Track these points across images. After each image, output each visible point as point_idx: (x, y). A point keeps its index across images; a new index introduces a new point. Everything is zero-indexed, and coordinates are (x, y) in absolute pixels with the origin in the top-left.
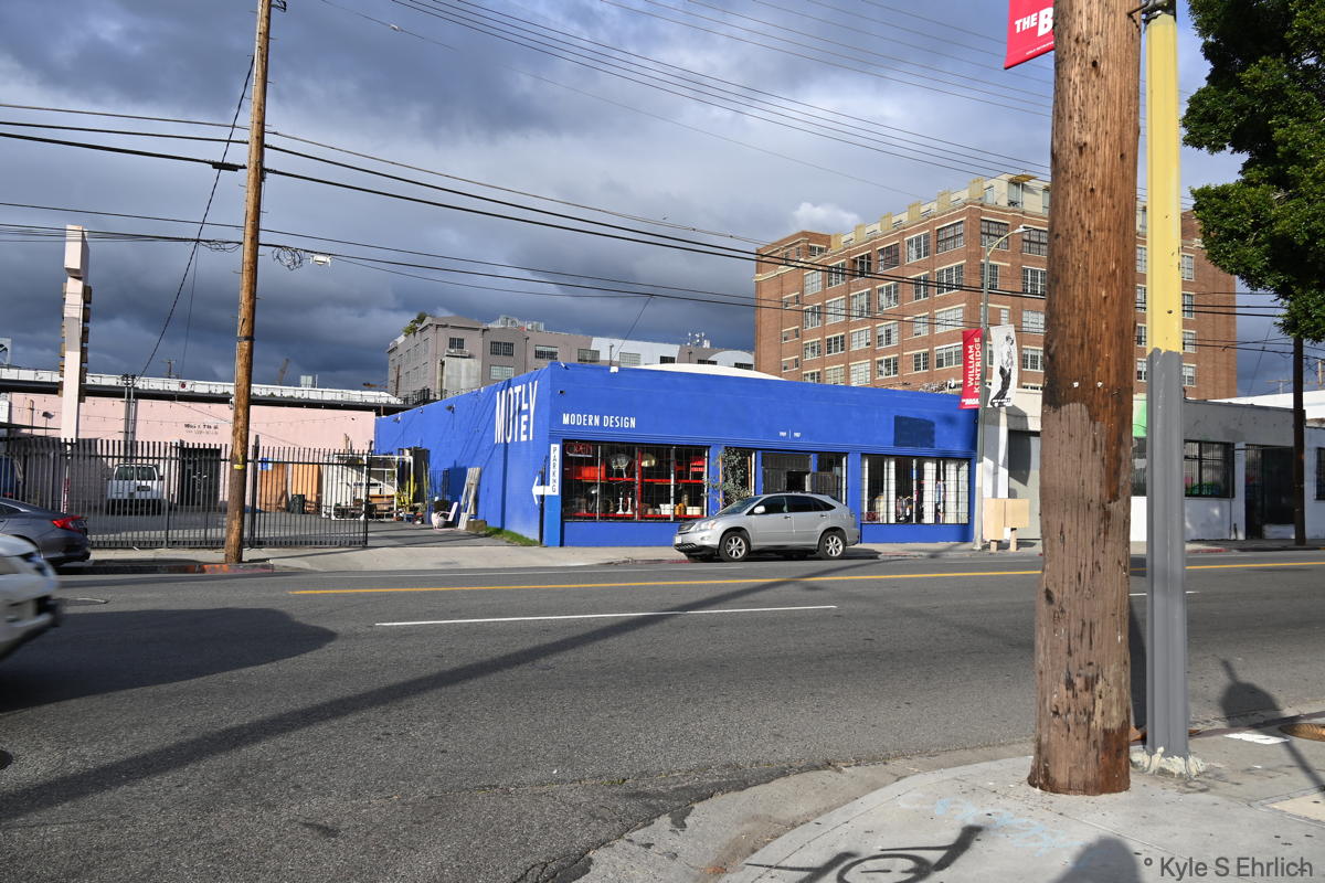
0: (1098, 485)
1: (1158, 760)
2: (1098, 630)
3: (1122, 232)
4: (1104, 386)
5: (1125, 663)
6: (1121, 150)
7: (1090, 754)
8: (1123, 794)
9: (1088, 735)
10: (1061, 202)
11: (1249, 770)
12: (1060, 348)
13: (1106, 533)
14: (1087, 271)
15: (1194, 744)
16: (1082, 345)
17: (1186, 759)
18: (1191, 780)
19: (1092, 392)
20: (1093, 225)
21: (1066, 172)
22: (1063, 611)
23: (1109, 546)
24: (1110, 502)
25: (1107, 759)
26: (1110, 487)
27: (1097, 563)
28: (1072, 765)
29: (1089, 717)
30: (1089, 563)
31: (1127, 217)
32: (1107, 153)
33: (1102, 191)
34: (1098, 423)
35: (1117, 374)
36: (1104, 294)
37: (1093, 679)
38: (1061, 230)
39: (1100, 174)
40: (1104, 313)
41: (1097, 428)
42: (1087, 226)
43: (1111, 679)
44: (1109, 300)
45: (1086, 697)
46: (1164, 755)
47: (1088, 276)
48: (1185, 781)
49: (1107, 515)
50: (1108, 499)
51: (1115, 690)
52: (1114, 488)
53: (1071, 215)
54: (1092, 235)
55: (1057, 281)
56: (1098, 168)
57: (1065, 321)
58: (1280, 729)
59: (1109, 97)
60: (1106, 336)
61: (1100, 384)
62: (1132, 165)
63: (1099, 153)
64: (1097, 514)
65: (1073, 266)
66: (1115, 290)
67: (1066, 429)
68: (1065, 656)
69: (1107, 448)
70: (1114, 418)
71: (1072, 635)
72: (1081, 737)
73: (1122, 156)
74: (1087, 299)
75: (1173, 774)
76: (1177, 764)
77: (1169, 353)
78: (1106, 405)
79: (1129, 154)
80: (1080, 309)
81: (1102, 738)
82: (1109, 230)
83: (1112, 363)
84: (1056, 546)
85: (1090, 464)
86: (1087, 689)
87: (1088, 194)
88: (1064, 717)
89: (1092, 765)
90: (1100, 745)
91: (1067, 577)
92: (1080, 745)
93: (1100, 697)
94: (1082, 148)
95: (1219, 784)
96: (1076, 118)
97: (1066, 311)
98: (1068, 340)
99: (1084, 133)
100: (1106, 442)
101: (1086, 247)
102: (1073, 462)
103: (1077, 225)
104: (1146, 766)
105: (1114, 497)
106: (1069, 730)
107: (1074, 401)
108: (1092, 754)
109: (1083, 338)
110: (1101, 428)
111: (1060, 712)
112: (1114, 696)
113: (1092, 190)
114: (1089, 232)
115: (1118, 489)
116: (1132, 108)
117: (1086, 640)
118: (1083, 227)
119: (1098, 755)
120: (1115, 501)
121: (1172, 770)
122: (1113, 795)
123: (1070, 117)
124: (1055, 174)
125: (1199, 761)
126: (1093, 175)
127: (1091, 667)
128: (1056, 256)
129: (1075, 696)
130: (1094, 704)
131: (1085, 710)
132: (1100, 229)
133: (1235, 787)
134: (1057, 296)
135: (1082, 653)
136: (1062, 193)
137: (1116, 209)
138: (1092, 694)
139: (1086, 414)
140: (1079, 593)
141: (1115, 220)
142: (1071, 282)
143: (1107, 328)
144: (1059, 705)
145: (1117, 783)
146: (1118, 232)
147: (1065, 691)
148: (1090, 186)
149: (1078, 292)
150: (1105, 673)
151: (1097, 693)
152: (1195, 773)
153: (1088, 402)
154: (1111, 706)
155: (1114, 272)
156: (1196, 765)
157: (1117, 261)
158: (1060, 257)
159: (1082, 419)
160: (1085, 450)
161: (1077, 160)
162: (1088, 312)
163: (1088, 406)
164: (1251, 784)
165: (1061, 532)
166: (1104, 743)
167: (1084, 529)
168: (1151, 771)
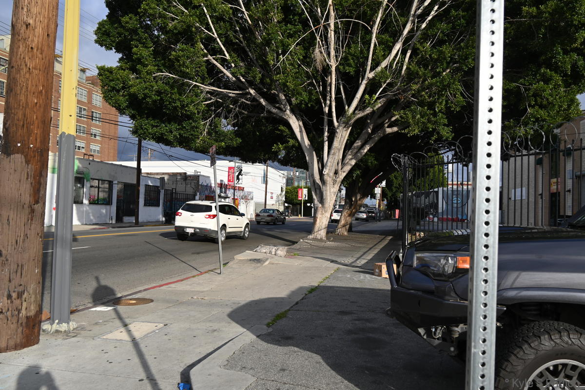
0: (28, 196)
1: (55, 327)
2: (25, 268)
3: (46, 72)
4: (34, 147)
5: (39, 283)
6: (48, 32)
7: (19, 330)
8: (35, 347)
9: (18, 322)
10: (15, 50)
11: (96, 323)
12: (11, 125)
13: (32, 220)
14: (27, 88)
15: (72, 316)
16: (23, 125)
17: (68, 323)
18: (70, 332)
19: (27, 150)
20: (31, 65)
21: (19, 35)
22: (7, 260)
23: (33, 226)
24: (34, 204)
25: (27, 331)
26: (34, 197)
27: (26, 235)
28: (9, 337)
29: (19, 312)
30: (22, 235)
31: (49, 66)
32: (40, 32)
33: (37, 50)
34: (30, 165)
35: (41, 142)
36: (36, 101)
37: (22, 292)
38: (14, 64)
39: (36, 42)
40: (35, 110)
41: (29, 167)
42: (28, 66)
43: (31, 292)
44: (38, 105)
45: (18, 302)
46: (58, 324)
47: (27, 91)
48: (67, 334)
49: (33, 211)
50: (33, 203)
51: (33, 296)
52: (36, 198)
53: (20, 58)
54: (31, 70)
55: (11, 91)
56: (36, 37)
57: (15, 112)
58: (113, 303)
59: (43, 4)
60: (36, 122)
61: (32, 146)
62: (53, 40)
63: (36, 30)
64: (27, 211)
65: (20, 84)
66: (41, 101)
67: (13, 167)
68: (7, 283)
69: (34, 178)
70: (39, 163)
71: (12, 272)
72: (14, 322)
73: (48, 35)
74: (27, 103)
75: (61, 331)
76: (64, 327)
77: (69, 135)
78: (35, 156)
79: (51, 35)
80: (23, 107)
81: (25, 321)
82: (40, 70)
83: (38, 136)
84: (4, 226)
85: (25, 185)
86: (18, 298)
87: (30, 49)
88: (5, 313)
89: (20, 335)
90: (24, 324)
91: (10, 244)
92: (13, 326)
93: (25, 301)
94: (28, 25)
95: (82, 332)
96: (25, 9)
97: (16, 107)
98: (16, 122)
99: (29, 18)
100: (34, 174)
101: (27, 75)
102: (16, 184)
103: (23, 64)
104: (49, 330)
105: (37, 202)
106: (8, 320)
107: (18, 153)
108: (20, 330)
109: (24, 122)
110: (31, 168)
111: (3, 312)
112: (33, 299)
113: (32, 48)
114: (29, 69)
115: (39, 199)
116: (54, 13)
117: (19, 274)
118: (26, 65)
119: (22, 330)
120: (37, 204)
121: (61, 330)
122: (30, 348)
123: (22, 8)
124: (13, 35)
125: (74, 323)
126: (33, 41)
127: (21, 287)
128: (11, 77)
129: (12, 302)
130: (22, 304)
131: (17, 308)
132: (35, 68)
133: (89, 332)
134: (11, 99)
135: (16, 280)
136: (16, 46)
137: (44, 60)
138: (21, 300)
139: (24, 160)
140: (16, 250)
141: (43, 66)
142: (19, 92)
143: (37, 118)
144: (3, 308)
145: (32, 341)
146: (44, 72)
147: (7, 301)
148: (31, 46)
149: (23, 98)
150: (28, 289)
151: (23, 299)
152: (72, 329)
153: (25, 154)
154: (31, 305)
155: (41, 91)
156: (73, 325)
157: (43, 86)
158: (14, 78)
159: (22, 162)
160: (23, 178)
161: (25, 31)
162: (27, 109)
163: (25, 156)
164: (96, 329)
165: (8, 220)
166: (26, 323)
167: (20, 218)
168: (52, 332)
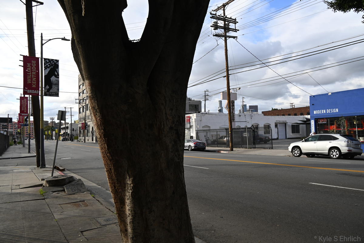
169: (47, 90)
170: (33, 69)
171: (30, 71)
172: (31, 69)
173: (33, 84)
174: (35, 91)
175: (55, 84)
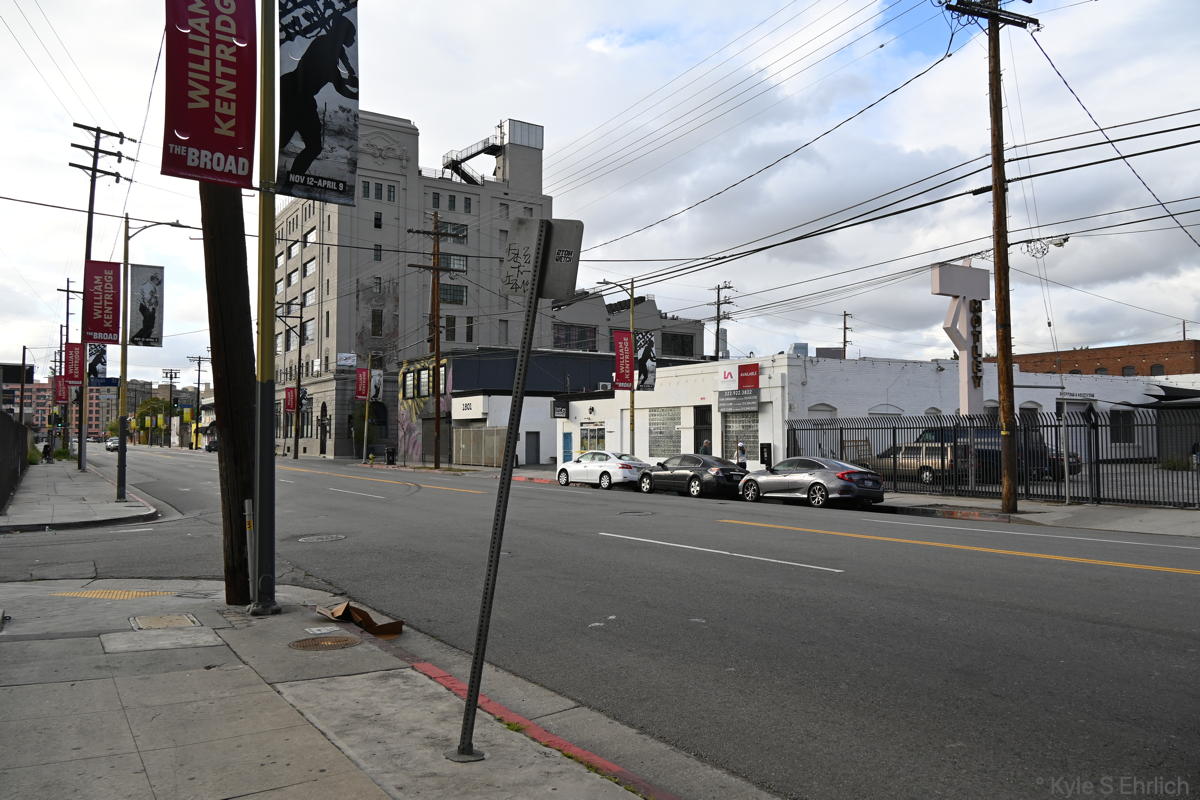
169: (292, 160)
170: (219, 27)
171: (204, 35)
172: (211, 27)
173: (217, 120)
174: (231, 158)
175: (336, 128)
